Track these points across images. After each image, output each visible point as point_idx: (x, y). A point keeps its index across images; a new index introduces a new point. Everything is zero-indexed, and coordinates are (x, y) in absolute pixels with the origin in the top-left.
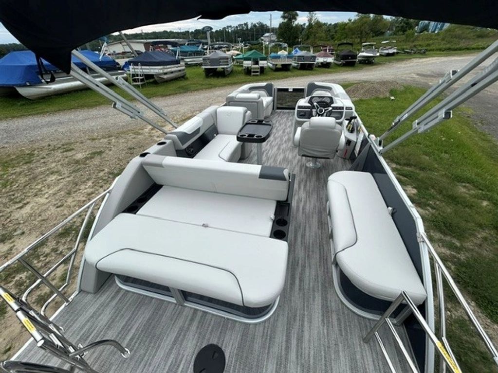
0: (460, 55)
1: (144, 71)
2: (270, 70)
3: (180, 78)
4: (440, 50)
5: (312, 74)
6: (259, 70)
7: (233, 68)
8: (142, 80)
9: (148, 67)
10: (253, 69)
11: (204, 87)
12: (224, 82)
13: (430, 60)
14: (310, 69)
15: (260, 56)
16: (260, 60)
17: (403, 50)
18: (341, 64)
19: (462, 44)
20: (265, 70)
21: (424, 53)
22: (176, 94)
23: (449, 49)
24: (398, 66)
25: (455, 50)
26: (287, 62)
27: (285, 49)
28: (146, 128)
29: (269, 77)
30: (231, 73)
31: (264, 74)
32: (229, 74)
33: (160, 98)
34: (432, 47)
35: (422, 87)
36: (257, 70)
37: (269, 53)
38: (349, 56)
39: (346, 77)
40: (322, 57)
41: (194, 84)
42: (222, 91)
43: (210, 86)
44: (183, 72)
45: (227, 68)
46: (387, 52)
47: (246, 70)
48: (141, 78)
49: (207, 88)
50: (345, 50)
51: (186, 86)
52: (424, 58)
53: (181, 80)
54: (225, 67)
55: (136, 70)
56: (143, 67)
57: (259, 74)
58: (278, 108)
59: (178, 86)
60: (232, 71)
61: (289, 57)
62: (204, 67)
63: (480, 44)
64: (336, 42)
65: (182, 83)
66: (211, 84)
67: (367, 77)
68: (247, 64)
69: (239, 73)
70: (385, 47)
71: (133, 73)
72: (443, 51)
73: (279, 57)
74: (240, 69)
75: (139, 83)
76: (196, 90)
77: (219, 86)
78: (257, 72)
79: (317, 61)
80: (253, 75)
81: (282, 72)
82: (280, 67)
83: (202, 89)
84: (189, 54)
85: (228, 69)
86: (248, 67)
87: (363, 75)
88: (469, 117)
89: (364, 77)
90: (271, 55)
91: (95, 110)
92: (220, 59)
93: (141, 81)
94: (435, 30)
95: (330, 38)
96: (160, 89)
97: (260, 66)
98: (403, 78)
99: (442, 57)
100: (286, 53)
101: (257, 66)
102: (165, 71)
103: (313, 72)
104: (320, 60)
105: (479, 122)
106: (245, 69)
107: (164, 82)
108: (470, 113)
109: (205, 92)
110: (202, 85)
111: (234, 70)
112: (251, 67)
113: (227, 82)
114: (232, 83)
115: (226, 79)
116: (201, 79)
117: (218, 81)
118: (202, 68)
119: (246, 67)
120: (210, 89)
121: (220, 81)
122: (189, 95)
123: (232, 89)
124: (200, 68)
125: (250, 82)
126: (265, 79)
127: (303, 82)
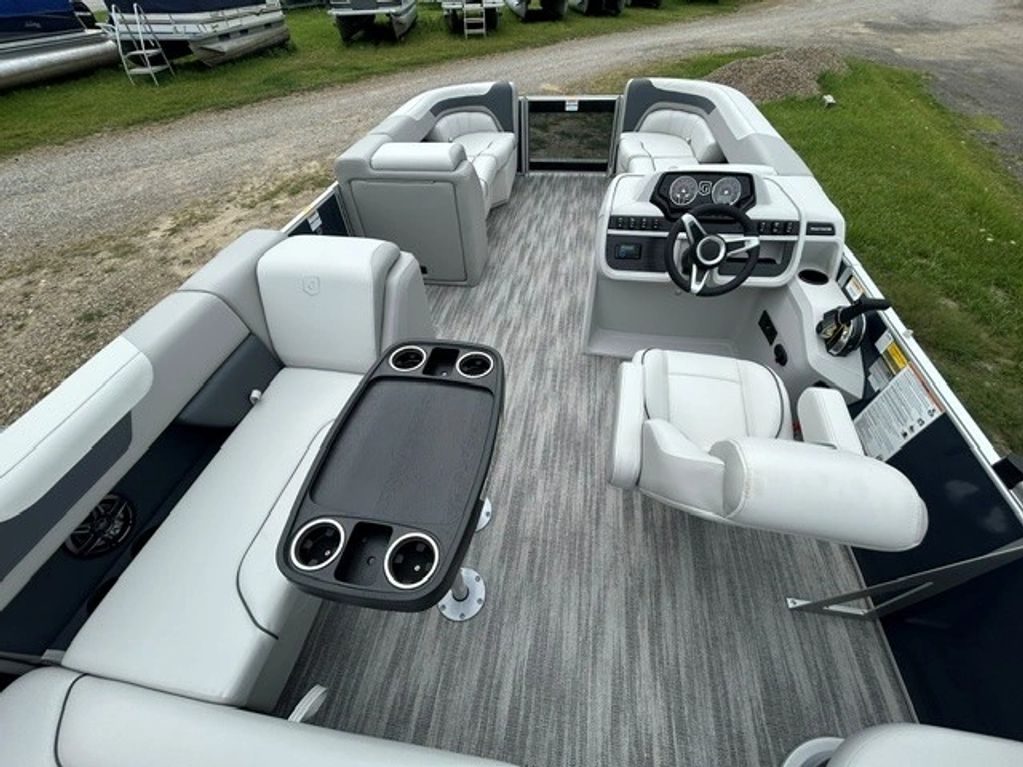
1: (156, 28)
2: (512, 18)
3: (271, 47)
5: (621, 30)
6: (483, 20)
7: (415, 12)
8: (155, 60)
9: (165, 17)
10: (467, 16)
11: (338, 76)
12: (394, 60)
14: (613, 12)
20: (499, 20)
22: (259, 101)
28: (156, 229)
29: (510, 43)
30: (409, 30)
31: (496, 31)
32: (404, 35)
33: (213, 117)
35: (882, 61)
39: (700, 36)
41: (312, 68)
42: (387, 89)
43: (355, 73)
44: (278, 30)
45: (397, 15)
47: (450, 21)
48: (152, 52)
49: (344, 82)
51: (287, 73)
53: (276, 56)
54: (393, 10)
55: (132, 28)
56: (151, 17)
57: (483, 31)
58: (535, 166)
59: (265, 76)
60: (414, 24)
62: (334, 12)
65: (277, 66)
66: (356, 68)
69: (431, 28)
71: (127, 37)
74: (435, 15)
75: (150, 70)
76: (314, 89)
77: (377, 74)
78: (479, 26)
80: (471, 36)
81: (546, 24)
83: (330, 85)
85: (403, 18)
86: (455, 11)
87: (742, 29)
88: (994, 144)
89: (743, 35)
91: (15, 166)
93: (153, 64)
96: (213, 87)
97: (485, 5)
98: (835, 35)
101: (477, 6)
102: (222, 27)
103: (620, 21)
105: (1017, 157)
106: (446, 16)
107: (224, 63)
108: (995, 132)
109: (341, 92)
110: (333, 70)
111: (419, 19)
112: (461, 9)
113: (402, 59)
114: (413, 61)
115: (398, 49)
116: (331, 51)
117: (377, 56)
118: (331, 16)
119: (448, 10)
120: (354, 84)
121: (381, 57)
122: (296, 104)
123: (414, 82)
124: (326, 13)
125: (460, 57)
126: (499, 47)
127: (597, 54)
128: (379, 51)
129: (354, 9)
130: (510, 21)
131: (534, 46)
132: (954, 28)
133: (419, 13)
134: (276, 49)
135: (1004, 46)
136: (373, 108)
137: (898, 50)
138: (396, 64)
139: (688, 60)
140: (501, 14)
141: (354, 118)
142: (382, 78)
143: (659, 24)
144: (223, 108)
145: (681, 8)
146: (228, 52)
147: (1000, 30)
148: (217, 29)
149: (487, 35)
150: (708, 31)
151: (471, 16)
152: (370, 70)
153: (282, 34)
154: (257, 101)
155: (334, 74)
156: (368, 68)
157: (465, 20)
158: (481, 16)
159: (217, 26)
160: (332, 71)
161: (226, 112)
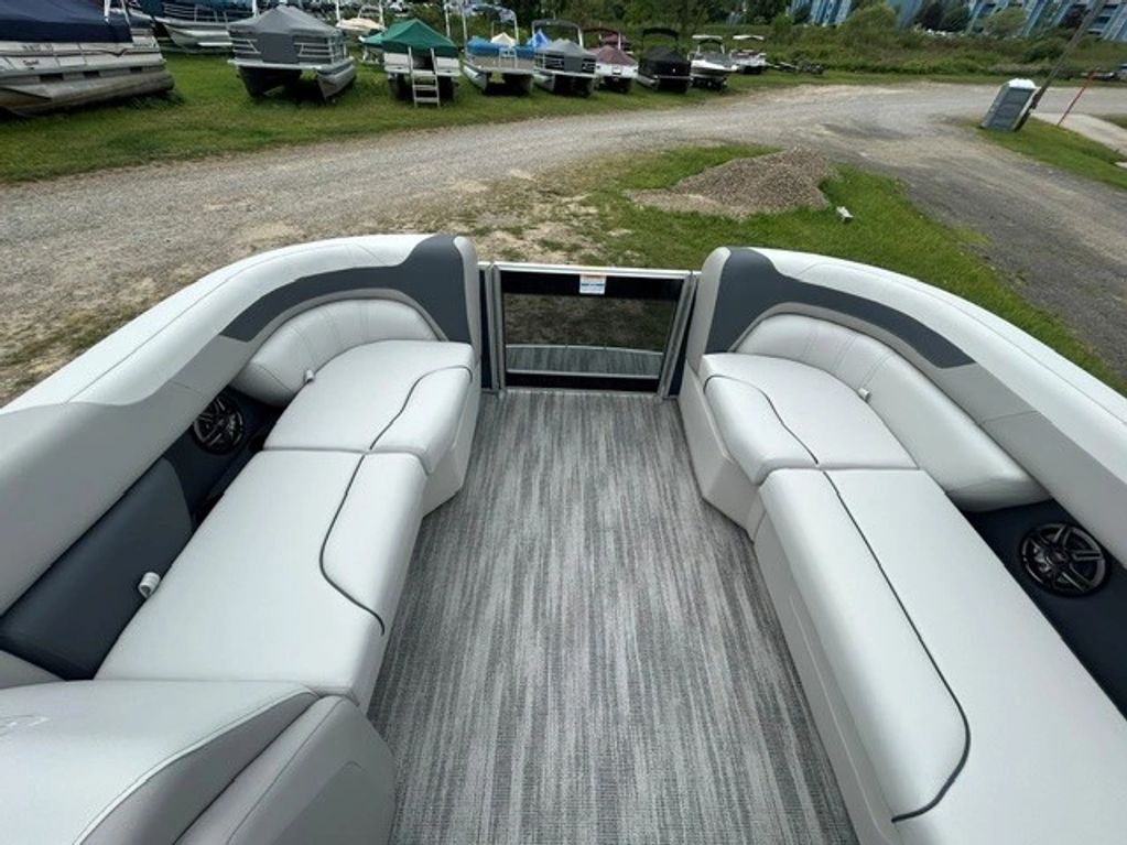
0: (888, 84)
2: (471, 89)
4: (847, 68)
5: (593, 111)
6: (436, 88)
7: (352, 72)
10: (416, 83)
11: (231, 142)
12: (317, 125)
13: (835, 92)
14: (582, 93)
15: (439, 44)
16: (436, 55)
17: (776, 61)
18: (653, 85)
19: (886, 60)
20: (455, 89)
21: (820, 72)
22: (92, 169)
23: (863, 68)
24: (778, 100)
25: (874, 71)
26: (518, 68)
27: (508, 28)
29: (470, 115)
30: (343, 91)
31: (453, 101)
32: (336, 95)
34: (831, 61)
36: (431, 88)
37: (466, 37)
38: (674, 65)
39: (675, 126)
40: (607, 63)
41: (194, 127)
42: (302, 164)
43: (257, 139)
45: (326, 73)
46: (745, 62)
47: (395, 86)
49: (241, 150)
50: (662, 49)
52: (822, 85)
54: (321, 67)
57: (436, 100)
59: (114, 135)
60: (350, 85)
61: (524, 53)
62: (238, 62)
63: (915, 61)
64: (630, 25)
65: (138, 122)
66: (260, 133)
67: (726, 127)
68: (399, 63)
69: (375, 91)
70: (741, 51)
72: (853, 71)
73: (494, 52)
74: (378, 78)
76: (187, 157)
77: (292, 143)
78: (432, 94)
79: (597, 71)
80: (421, 105)
81: (510, 99)
82: (502, 81)
83: (218, 154)
84: (200, 12)
85: (334, 77)
86: (401, 76)
90: (470, 43)
92: (296, 38)
94: (822, 21)
95: (613, 15)
97: (438, 73)
98: (802, 135)
99: (855, 84)
100: (512, 42)
101: (429, 73)
103: (593, 104)
104: (605, 70)
105: (1013, 274)
106: (390, 81)
107: (50, 112)
109: (230, 164)
110: (225, 132)
111: (358, 80)
112: (409, 75)
113: (328, 125)
114: (344, 129)
115: (325, 112)
116: (234, 108)
117: (295, 118)
118: (233, 66)
119: (393, 74)
120: (255, 155)
121: (301, 120)
122: (153, 177)
123: (342, 156)
124: (226, 63)
125: (407, 127)
126: (457, 120)
127: (571, 136)
128: (300, 112)
129: (265, 61)
130: (469, 93)
131: (498, 121)
132: (903, 137)
133: (358, 75)
134: (148, 99)
135: (952, 158)
136: (276, 190)
137: (863, 154)
138: (319, 132)
139: (674, 153)
140: (457, 84)
141: (243, 204)
142: (297, 148)
143: (631, 109)
144: (21, 180)
145: (649, 96)
146: (56, 98)
147: (941, 142)
148: (36, 67)
149: (442, 105)
150: (682, 121)
151: (421, 83)
152: (280, 137)
153: (159, 81)
154: (87, 171)
155: (224, 138)
156: (278, 133)
157: (414, 86)
158: (434, 84)
159: (37, 63)
160: (224, 134)
161: (25, 185)
